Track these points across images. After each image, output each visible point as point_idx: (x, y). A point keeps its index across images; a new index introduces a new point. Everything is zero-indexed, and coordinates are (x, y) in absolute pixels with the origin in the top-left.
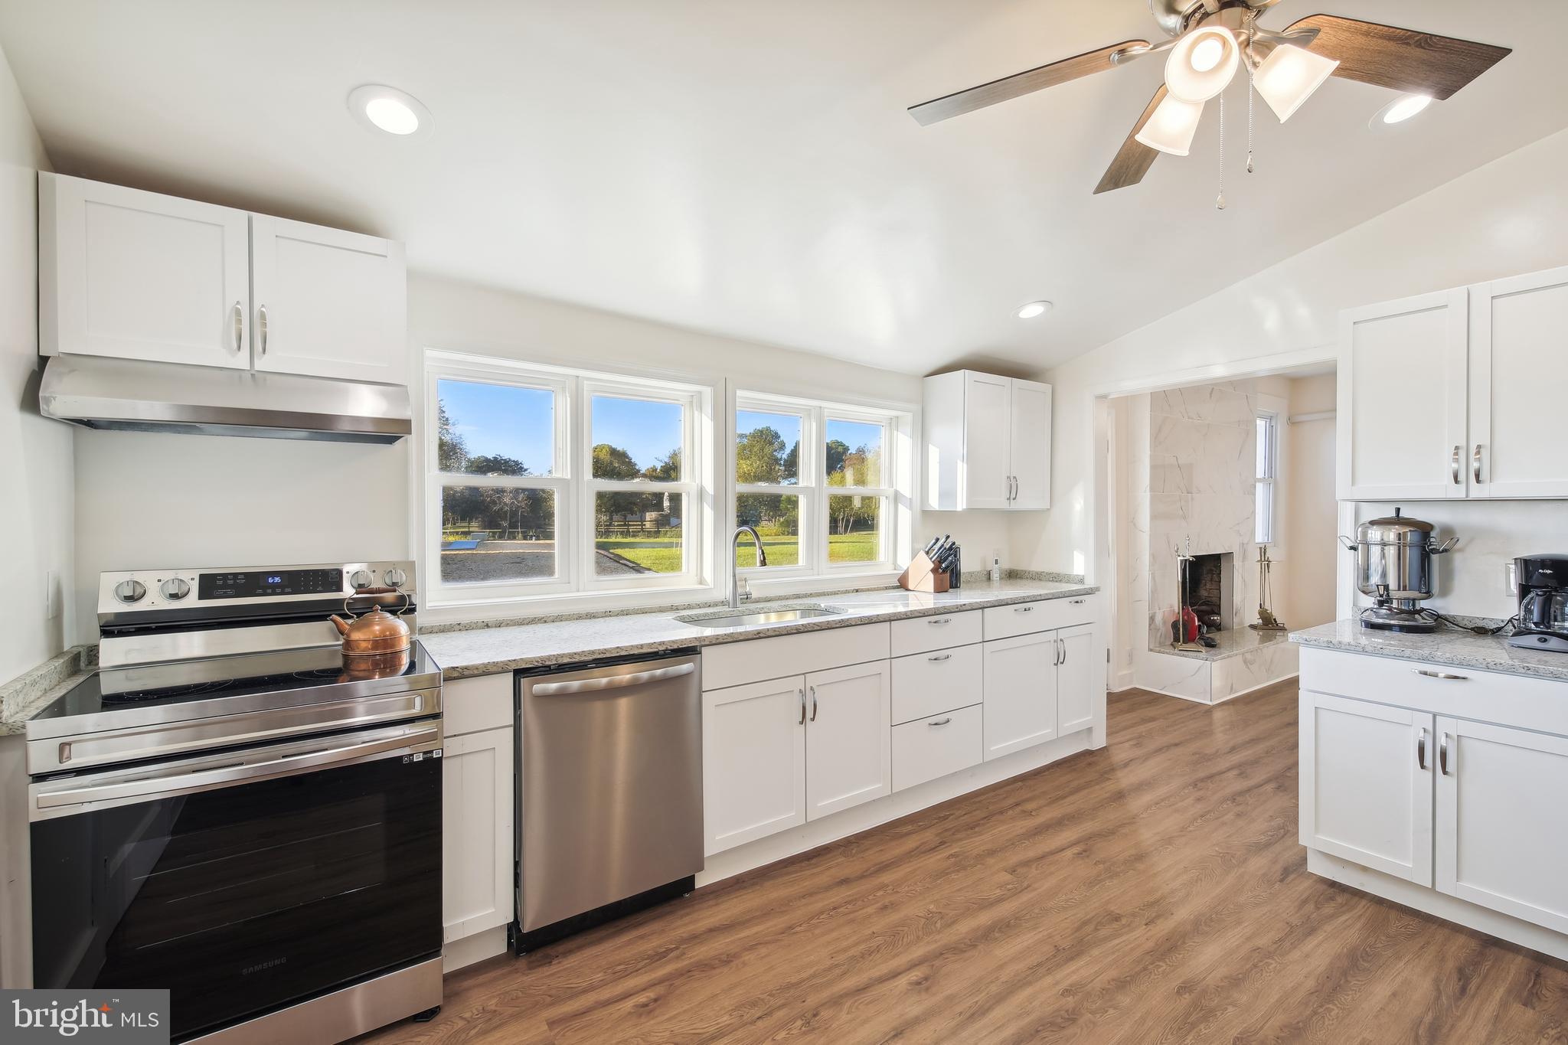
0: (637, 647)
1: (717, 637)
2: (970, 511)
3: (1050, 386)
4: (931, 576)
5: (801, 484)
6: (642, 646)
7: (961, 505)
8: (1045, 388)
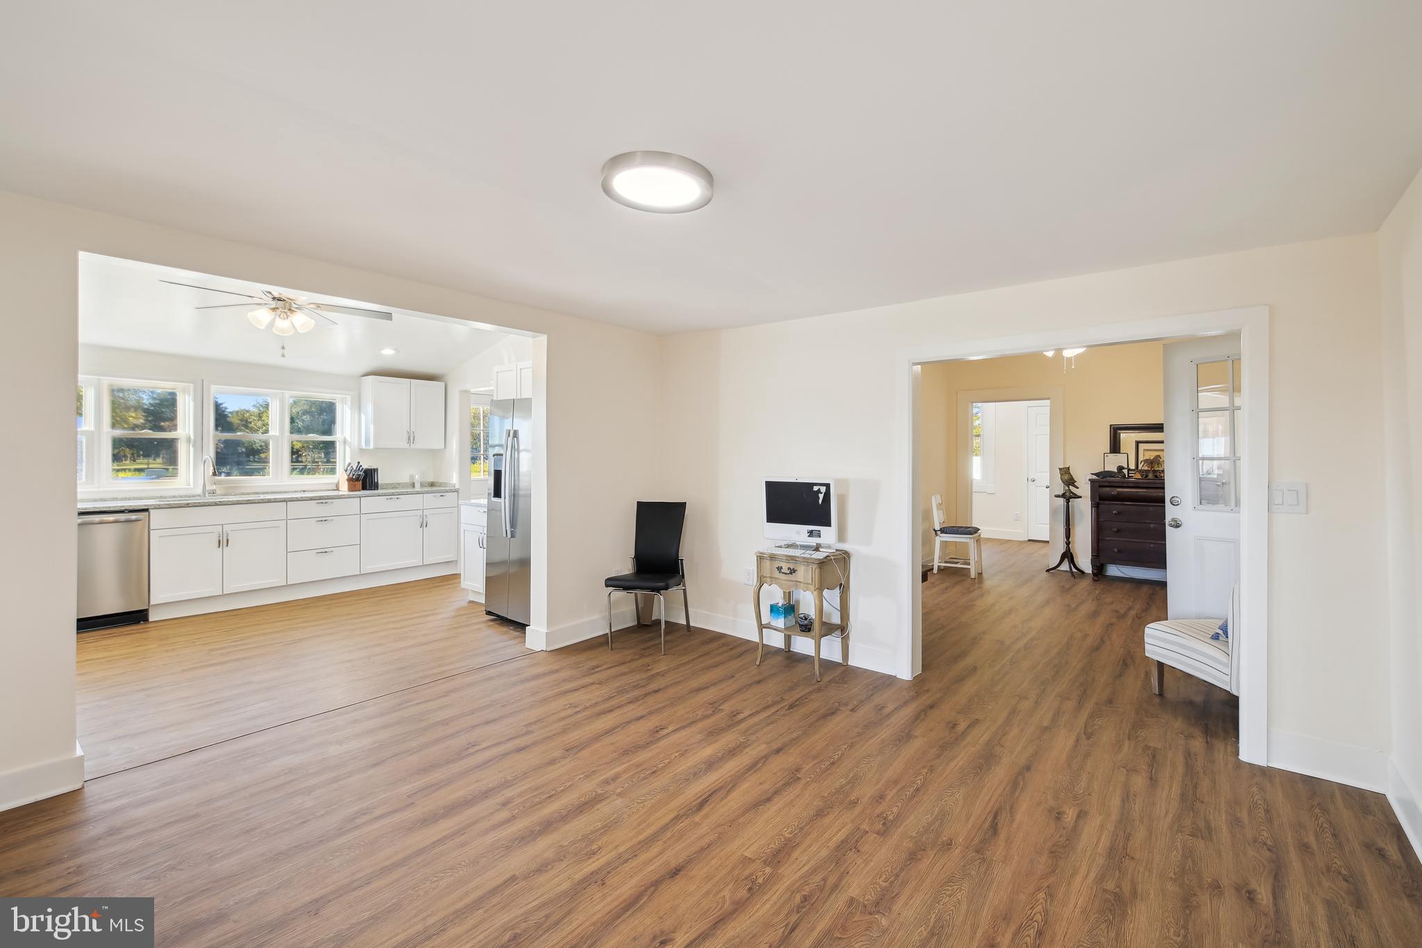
0: (106, 507)
1: (159, 505)
2: (376, 449)
3: (443, 384)
4: (346, 483)
5: (271, 433)
6: (110, 507)
7: (372, 447)
8: (442, 385)
